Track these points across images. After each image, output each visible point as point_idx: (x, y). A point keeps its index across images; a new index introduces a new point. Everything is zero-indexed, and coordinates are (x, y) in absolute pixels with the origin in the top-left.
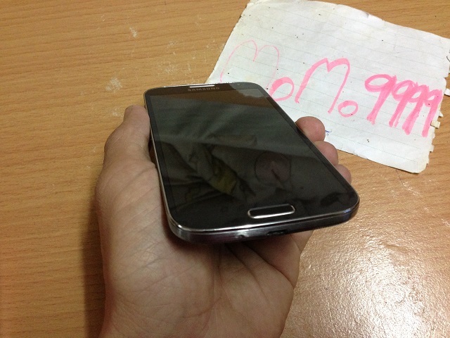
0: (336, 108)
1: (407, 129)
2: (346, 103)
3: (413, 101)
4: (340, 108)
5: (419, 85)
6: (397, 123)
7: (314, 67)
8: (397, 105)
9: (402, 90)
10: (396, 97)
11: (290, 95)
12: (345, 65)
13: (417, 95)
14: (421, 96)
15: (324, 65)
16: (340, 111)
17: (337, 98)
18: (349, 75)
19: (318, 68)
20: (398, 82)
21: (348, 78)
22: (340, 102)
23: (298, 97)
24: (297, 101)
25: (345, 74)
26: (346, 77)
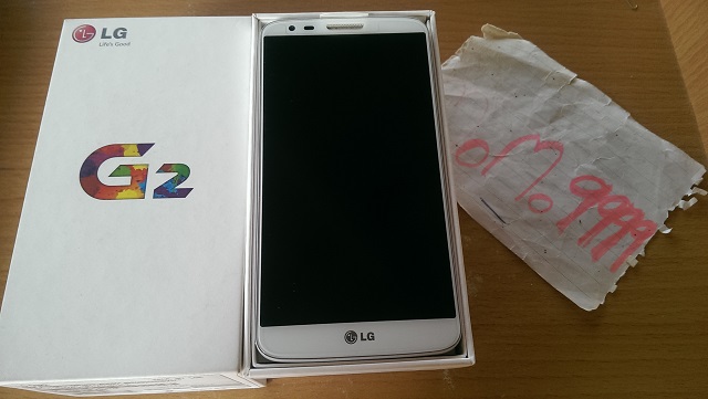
0: (526, 197)
1: (596, 256)
2: (540, 197)
3: (619, 223)
4: (531, 199)
5: (636, 206)
6: (589, 243)
7: (521, 140)
8: (597, 222)
9: (612, 206)
10: (601, 211)
11: (479, 164)
12: (558, 152)
13: (627, 218)
14: (631, 221)
15: (533, 143)
16: (529, 203)
17: (532, 186)
18: (558, 165)
19: (523, 144)
20: (611, 194)
21: (554, 169)
22: (534, 191)
23: (486, 169)
24: (483, 173)
25: (553, 162)
26: (554, 165)
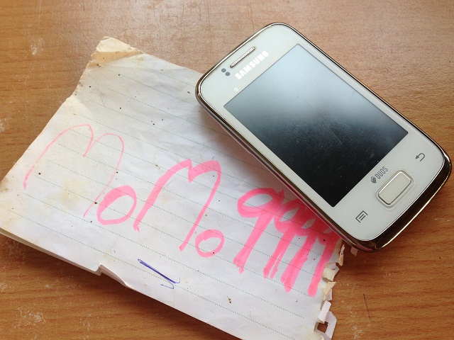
0: (193, 240)
1: (288, 281)
2: (208, 234)
3: (302, 233)
4: (198, 242)
6: (276, 270)
7: (170, 173)
8: (279, 240)
10: (278, 225)
11: (128, 216)
12: (215, 173)
13: (309, 224)
14: (315, 225)
15: (184, 172)
16: (197, 247)
17: (196, 224)
18: (218, 188)
19: (175, 175)
20: (284, 202)
21: (216, 194)
22: (199, 231)
23: (138, 221)
24: (136, 226)
25: (212, 186)
26: (214, 190)
